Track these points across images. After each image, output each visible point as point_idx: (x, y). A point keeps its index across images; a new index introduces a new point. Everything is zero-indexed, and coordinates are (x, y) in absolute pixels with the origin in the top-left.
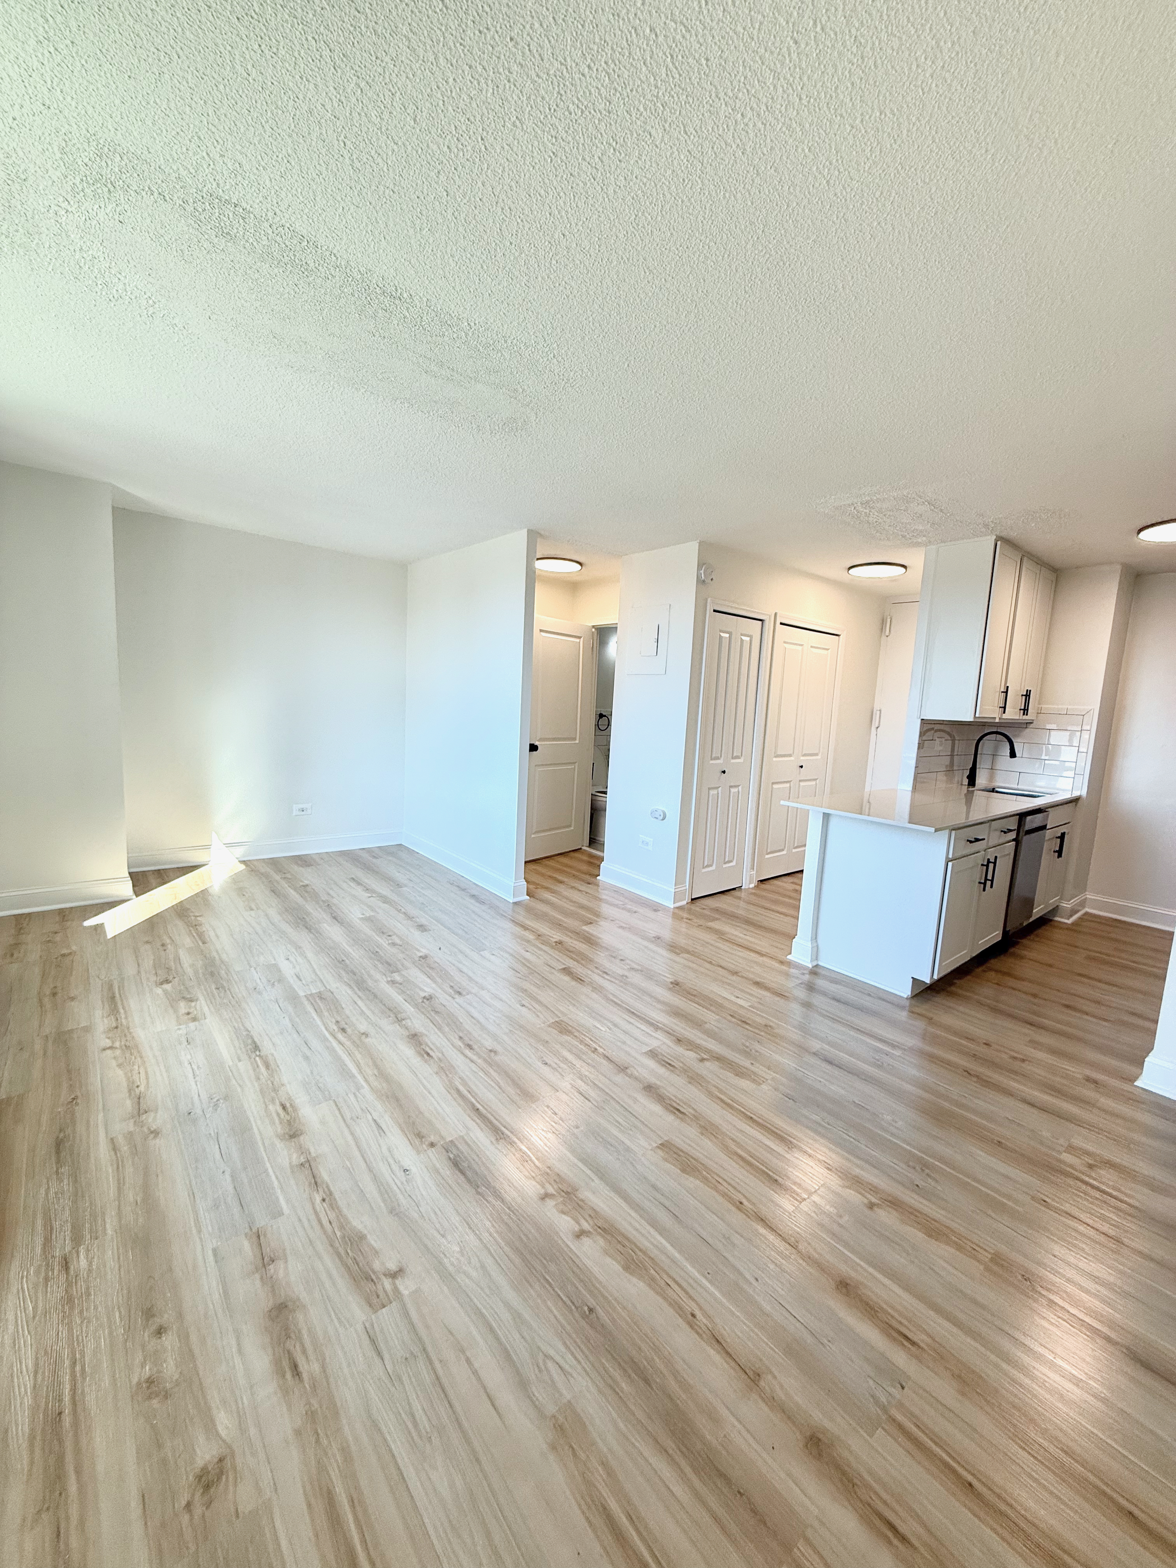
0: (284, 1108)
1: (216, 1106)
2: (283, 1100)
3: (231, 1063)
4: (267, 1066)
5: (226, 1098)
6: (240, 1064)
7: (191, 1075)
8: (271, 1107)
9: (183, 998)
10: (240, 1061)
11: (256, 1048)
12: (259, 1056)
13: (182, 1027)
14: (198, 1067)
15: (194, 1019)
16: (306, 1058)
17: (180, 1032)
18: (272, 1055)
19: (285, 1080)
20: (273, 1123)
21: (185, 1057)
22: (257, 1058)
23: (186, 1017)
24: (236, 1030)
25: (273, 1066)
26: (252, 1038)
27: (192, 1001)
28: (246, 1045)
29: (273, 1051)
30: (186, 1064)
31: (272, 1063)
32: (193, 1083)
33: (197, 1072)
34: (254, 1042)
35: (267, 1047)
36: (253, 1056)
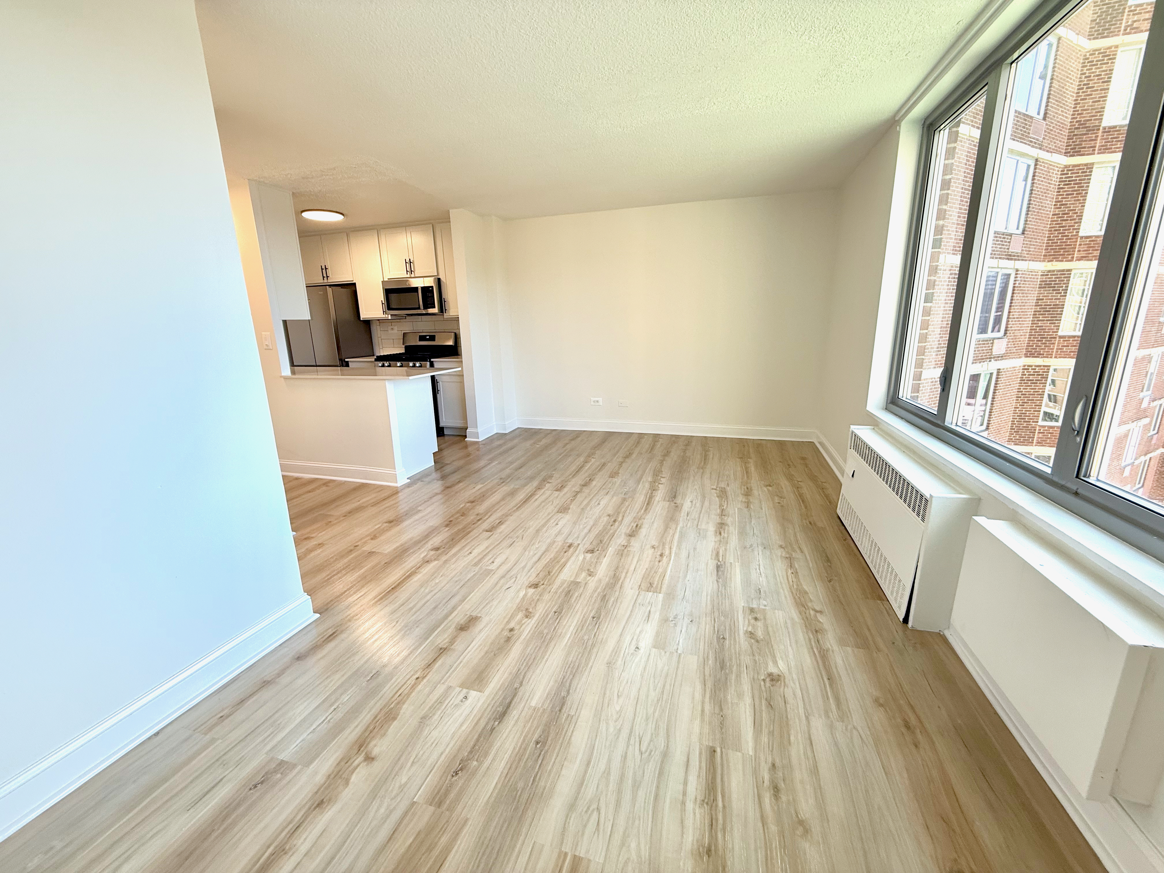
0: (720, 533)
1: (751, 546)
2: (719, 536)
3: (737, 563)
4: (717, 554)
5: (745, 548)
6: (732, 561)
7: (761, 567)
8: (726, 535)
9: (757, 641)
10: (731, 563)
11: (718, 567)
12: (719, 561)
13: (762, 607)
14: (756, 569)
15: (752, 610)
16: (695, 549)
17: (765, 603)
18: (711, 559)
19: (713, 544)
20: (728, 530)
21: (763, 579)
22: (721, 560)
23: (758, 616)
24: (725, 586)
25: (715, 553)
26: (717, 575)
27: (751, 633)
28: (723, 572)
29: (710, 561)
30: (763, 575)
31: (714, 554)
32: (761, 562)
33: (757, 567)
34: (718, 571)
35: (712, 565)
36: (722, 563)
